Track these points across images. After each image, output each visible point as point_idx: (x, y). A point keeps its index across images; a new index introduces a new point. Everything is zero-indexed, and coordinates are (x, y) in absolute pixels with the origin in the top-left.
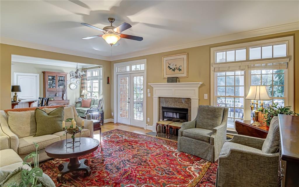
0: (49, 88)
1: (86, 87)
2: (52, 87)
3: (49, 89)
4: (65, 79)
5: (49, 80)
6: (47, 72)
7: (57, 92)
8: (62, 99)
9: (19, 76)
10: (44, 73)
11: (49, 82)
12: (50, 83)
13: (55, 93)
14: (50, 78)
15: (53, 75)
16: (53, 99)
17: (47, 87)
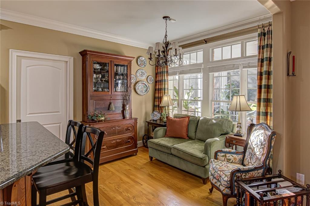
0: (95, 91)
1: (168, 88)
2: (100, 90)
3: (96, 93)
4: (128, 70)
5: (95, 72)
6: (91, 51)
7: (111, 101)
8: (121, 115)
9: (23, 61)
10: (84, 54)
11: (95, 76)
12: (97, 78)
13: (109, 104)
14: (97, 67)
15: (103, 61)
16: (103, 118)
17: (91, 88)
